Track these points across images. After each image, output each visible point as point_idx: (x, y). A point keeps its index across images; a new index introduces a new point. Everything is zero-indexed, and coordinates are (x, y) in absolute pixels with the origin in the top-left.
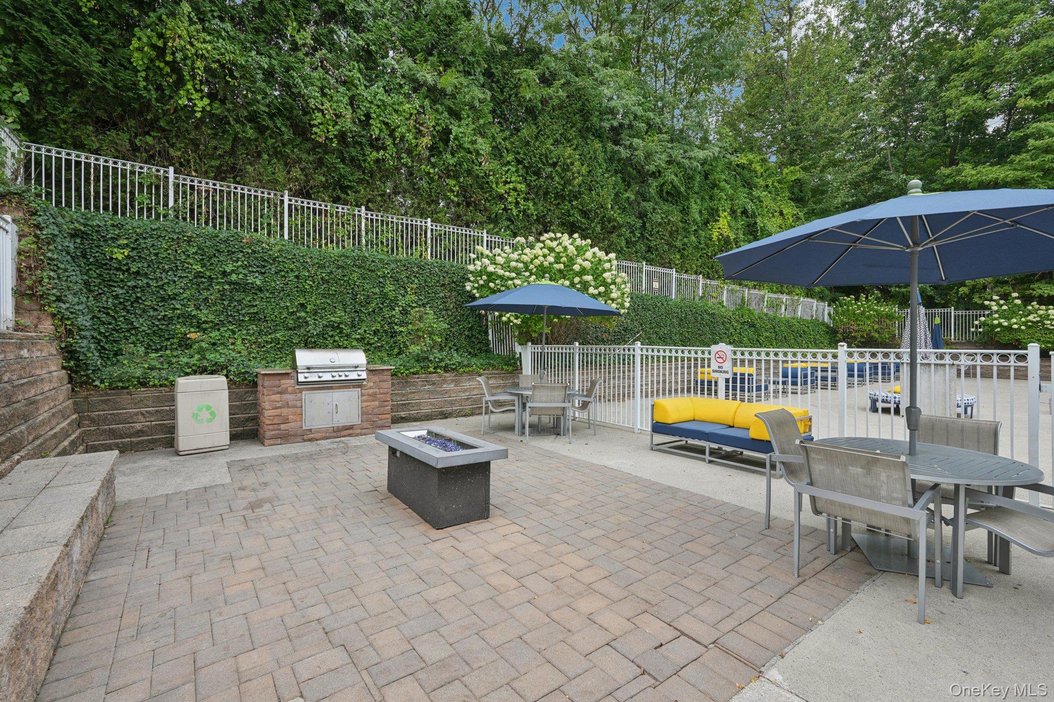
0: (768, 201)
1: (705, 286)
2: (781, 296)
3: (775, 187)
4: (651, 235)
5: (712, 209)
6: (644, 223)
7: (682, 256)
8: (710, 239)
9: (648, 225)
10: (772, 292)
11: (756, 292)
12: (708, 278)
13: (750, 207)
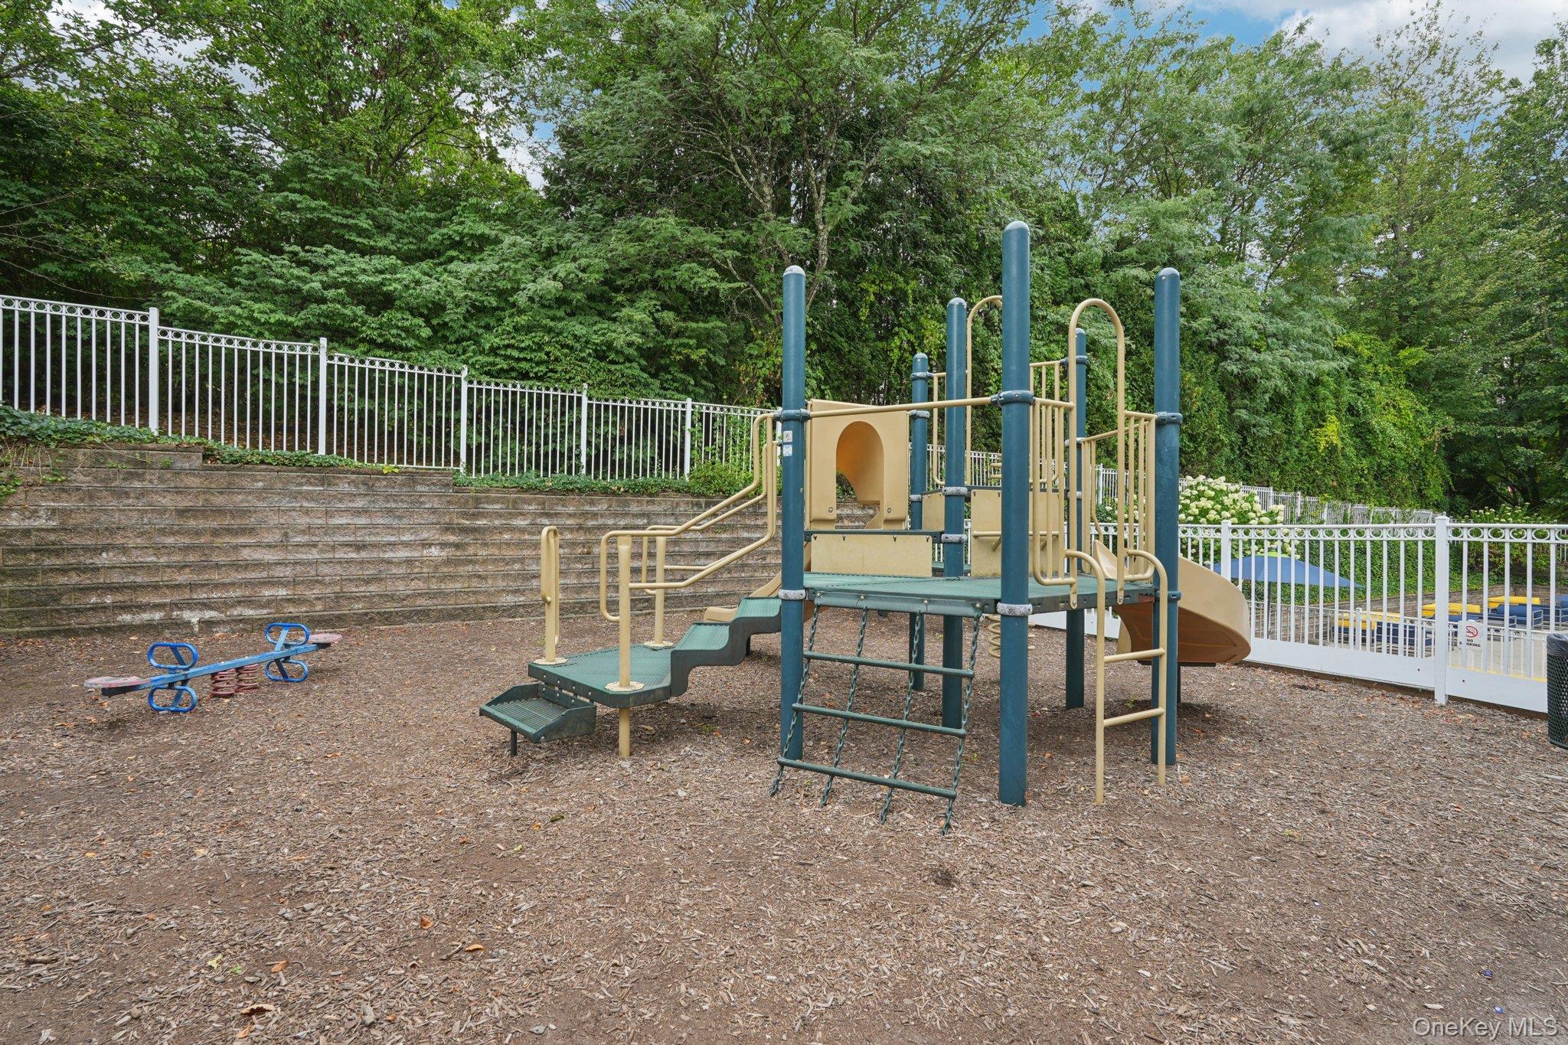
0: (1381, 396)
1: (1305, 505)
2: (1390, 510)
3: (1387, 373)
4: (1252, 451)
5: (1315, 412)
6: (1245, 439)
7: (1281, 472)
8: (1316, 449)
9: (1249, 440)
10: (1380, 505)
11: (1360, 506)
12: (1309, 494)
13: (1360, 403)
